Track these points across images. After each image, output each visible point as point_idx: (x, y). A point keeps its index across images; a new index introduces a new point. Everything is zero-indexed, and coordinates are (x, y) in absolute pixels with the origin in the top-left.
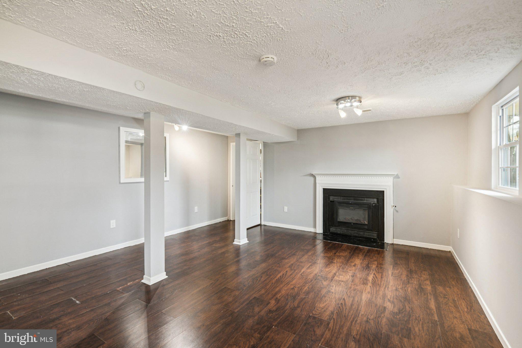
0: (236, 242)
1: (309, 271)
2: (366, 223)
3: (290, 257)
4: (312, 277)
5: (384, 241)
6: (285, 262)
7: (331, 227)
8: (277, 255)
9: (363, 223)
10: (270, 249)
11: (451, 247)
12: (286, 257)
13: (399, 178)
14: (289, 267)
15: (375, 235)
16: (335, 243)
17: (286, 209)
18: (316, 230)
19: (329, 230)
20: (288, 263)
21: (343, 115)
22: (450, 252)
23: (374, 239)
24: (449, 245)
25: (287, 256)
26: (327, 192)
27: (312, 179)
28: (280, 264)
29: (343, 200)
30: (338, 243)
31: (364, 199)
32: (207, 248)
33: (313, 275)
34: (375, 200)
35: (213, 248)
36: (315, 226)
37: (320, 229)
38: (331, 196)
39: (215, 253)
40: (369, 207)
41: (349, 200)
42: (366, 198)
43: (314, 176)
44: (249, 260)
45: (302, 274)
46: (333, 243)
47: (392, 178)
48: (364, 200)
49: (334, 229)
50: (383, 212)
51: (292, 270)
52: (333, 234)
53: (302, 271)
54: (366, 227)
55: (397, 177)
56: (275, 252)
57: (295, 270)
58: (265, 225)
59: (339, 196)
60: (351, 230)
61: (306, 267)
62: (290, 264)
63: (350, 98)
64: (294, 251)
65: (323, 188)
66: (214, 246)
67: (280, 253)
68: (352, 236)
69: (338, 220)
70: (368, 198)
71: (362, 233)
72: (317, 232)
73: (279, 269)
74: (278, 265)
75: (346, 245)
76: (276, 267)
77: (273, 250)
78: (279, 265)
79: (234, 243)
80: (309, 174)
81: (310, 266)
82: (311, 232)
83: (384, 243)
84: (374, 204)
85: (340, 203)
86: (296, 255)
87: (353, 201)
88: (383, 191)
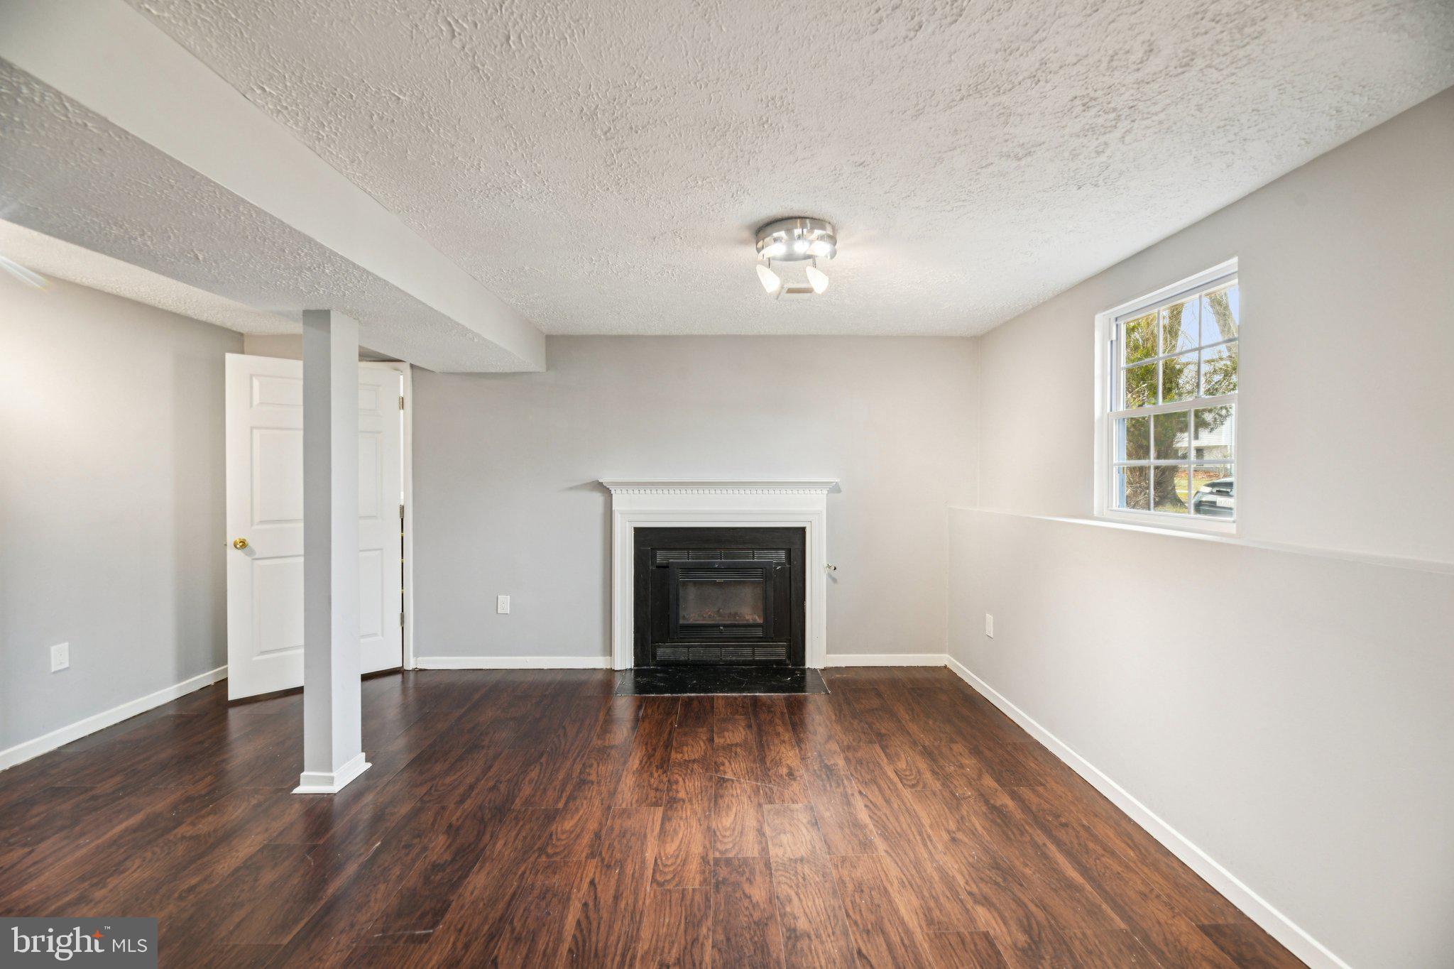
0: (310, 784)
1: (671, 848)
2: (760, 621)
3: (572, 798)
4: (699, 878)
5: (804, 664)
6: (563, 833)
7: (659, 647)
8: (518, 802)
9: (751, 622)
10: (478, 780)
11: (947, 656)
12: (560, 805)
13: (839, 491)
14: (592, 855)
15: (783, 651)
16: (688, 697)
17: (505, 603)
18: (612, 662)
19: (654, 656)
20: (578, 836)
21: (771, 282)
22: (946, 667)
23: (779, 662)
24: (941, 651)
25: (560, 797)
26: (647, 540)
27: (598, 498)
28: (550, 850)
29: (696, 559)
30: (697, 697)
31: (753, 553)
32: (138, 862)
33: (694, 865)
34: (782, 554)
35: (181, 849)
36: (608, 650)
37: (624, 658)
38: (659, 549)
39: (194, 881)
40: (766, 572)
41: (713, 558)
42: (759, 549)
43: (603, 489)
44: (397, 871)
45: (659, 878)
46: (683, 699)
47: (825, 492)
48: (754, 557)
49: (668, 651)
50: (801, 585)
51: (608, 867)
52: (666, 665)
53: (650, 855)
54: (759, 633)
55: (835, 489)
56: (502, 787)
57: (622, 864)
58: (421, 670)
59: (684, 549)
60: (717, 646)
61: (653, 831)
62: (586, 839)
63: (809, 225)
64: (578, 767)
65: (635, 528)
66: (183, 837)
67: (527, 790)
68: (720, 665)
69: (681, 622)
70: (763, 549)
71: (748, 651)
72: (617, 667)
73: (556, 880)
74: (544, 858)
75: (722, 697)
76: (540, 877)
77: (491, 784)
78: (548, 856)
79: (297, 791)
80: (588, 484)
81: (663, 824)
82: (595, 669)
83: (803, 671)
84: (778, 564)
85: (687, 569)
86: (592, 783)
87: (723, 560)
88: (803, 530)
